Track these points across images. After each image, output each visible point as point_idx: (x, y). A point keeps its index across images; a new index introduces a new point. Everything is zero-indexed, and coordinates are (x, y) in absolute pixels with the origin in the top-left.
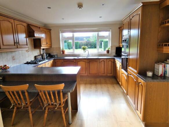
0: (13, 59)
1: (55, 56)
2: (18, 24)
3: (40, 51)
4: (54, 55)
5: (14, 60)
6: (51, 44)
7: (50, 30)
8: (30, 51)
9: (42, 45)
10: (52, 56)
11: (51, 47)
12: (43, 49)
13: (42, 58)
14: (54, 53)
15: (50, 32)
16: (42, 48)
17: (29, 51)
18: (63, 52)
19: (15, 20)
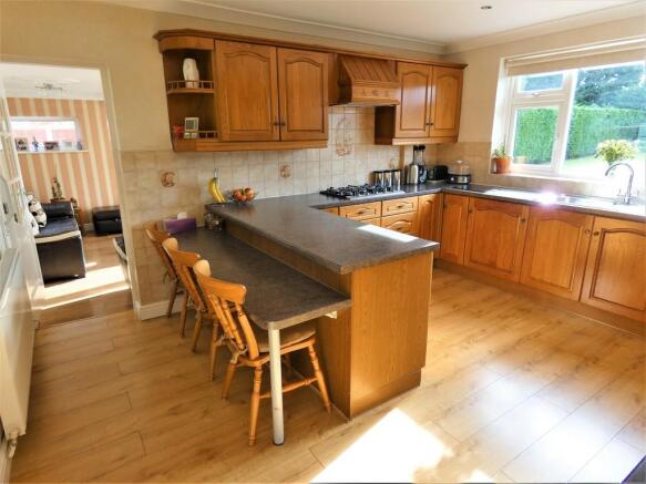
0: (285, 173)
1: (460, 180)
2: (291, 59)
3: (402, 156)
4: (456, 176)
5: (285, 176)
6: (455, 129)
8: (352, 154)
9: (398, 133)
10: (449, 176)
11: (456, 141)
12: (418, 147)
14: (459, 167)
16: (397, 142)
17: (349, 153)
18: (499, 163)
19: (280, 49)
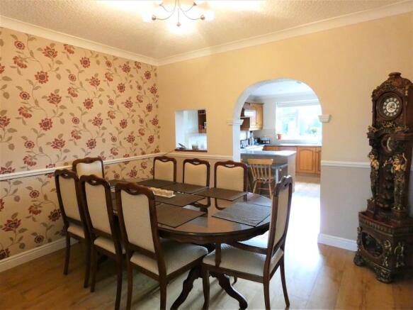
3: (247, 134)
4: (265, 141)
6: (262, 125)
7: (262, 104)
9: (251, 126)
10: (262, 141)
11: (262, 128)
12: (251, 132)
13: (249, 144)
14: (266, 138)
15: (262, 108)
16: (250, 129)
18: (278, 137)
